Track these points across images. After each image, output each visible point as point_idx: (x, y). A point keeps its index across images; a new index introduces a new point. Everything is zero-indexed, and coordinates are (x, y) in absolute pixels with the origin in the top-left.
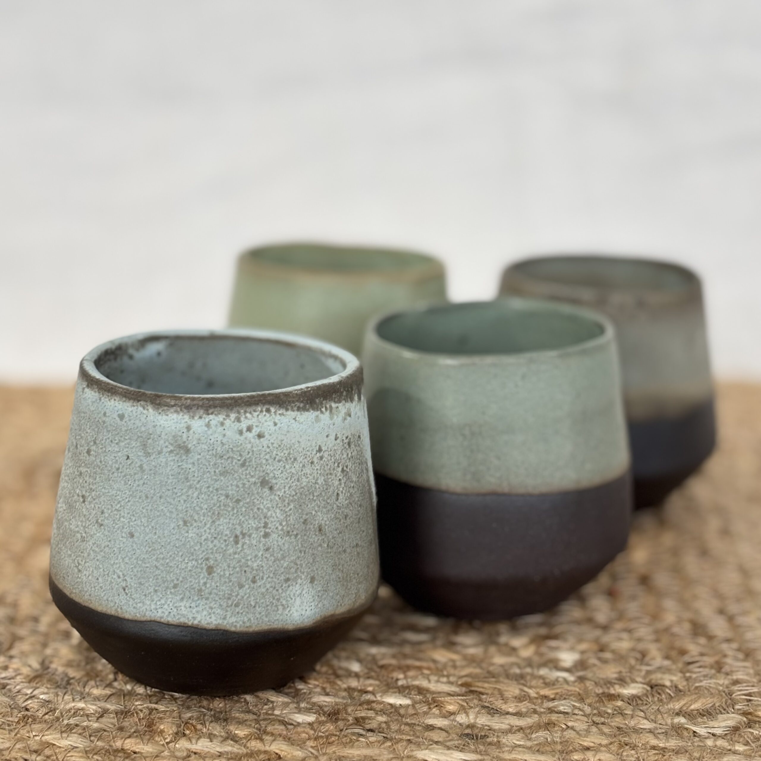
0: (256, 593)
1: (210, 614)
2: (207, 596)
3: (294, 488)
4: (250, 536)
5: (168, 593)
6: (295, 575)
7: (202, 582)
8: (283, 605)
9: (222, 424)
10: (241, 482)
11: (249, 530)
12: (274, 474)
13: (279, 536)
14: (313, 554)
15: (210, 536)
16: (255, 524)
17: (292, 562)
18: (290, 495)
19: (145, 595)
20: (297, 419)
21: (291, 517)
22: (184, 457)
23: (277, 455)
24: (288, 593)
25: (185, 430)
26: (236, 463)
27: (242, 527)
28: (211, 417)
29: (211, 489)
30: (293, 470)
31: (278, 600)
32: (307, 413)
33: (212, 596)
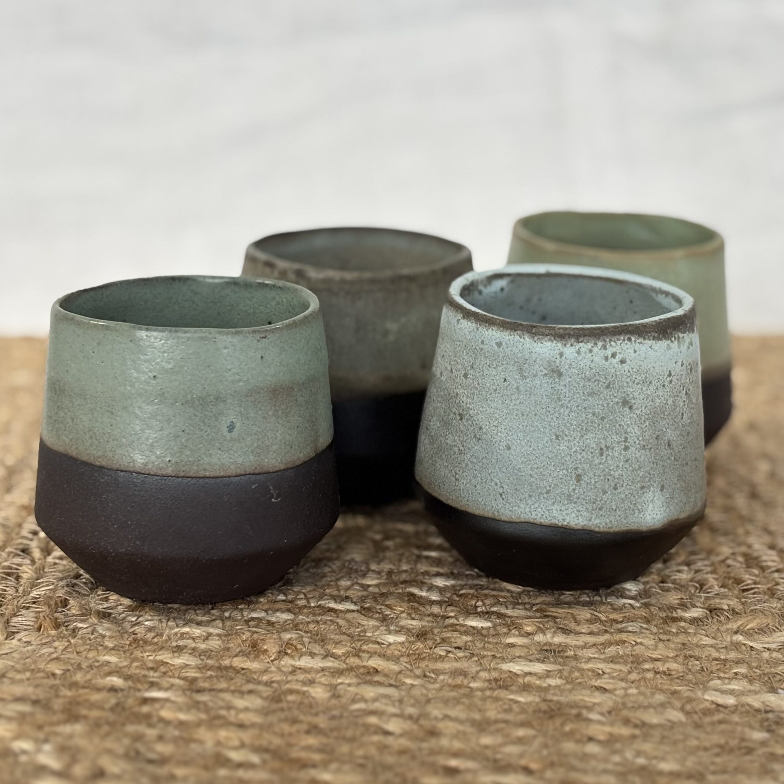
0: (617, 499)
1: (577, 516)
2: (576, 500)
3: (649, 407)
4: (612, 449)
5: (541, 498)
6: (649, 484)
7: (571, 488)
8: (638, 509)
9: (591, 351)
10: (606, 402)
11: (612, 444)
12: (633, 395)
13: (636, 449)
14: (663, 466)
15: (578, 449)
16: (617, 438)
17: (646, 472)
18: (646, 414)
19: (521, 500)
20: (653, 347)
21: (646, 433)
22: (557, 380)
23: (636, 378)
24: (643, 499)
25: (558, 356)
26: (602, 385)
27: (606, 441)
28: (581, 345)
29: (580, 408)
30: (649, 392)
31: (635, 504)
32: (660, 342)
33: (579, 501)
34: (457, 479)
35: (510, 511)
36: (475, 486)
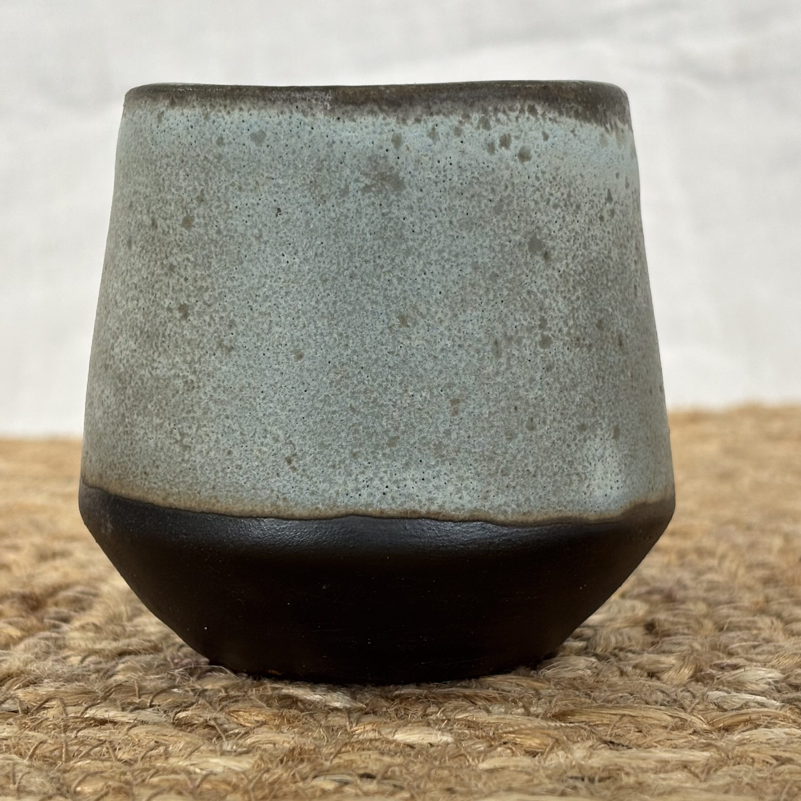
0: (536, 451)
1: (459, 491)
2: (453, 455)
3: (580, 259)
4: (519, 341)
5: (380, 456)
6: (593, 420)
7: (442, 430)
8: (578, 474)
9: (458, 132)
10: (498, 241)
11: (517, 332)
12: (549, 230)
13: (564, 344)
14: (615, 386)
15: (449, 343)
16: (525, 320)
17: (586, 395)
18: (575, 271)
20: (576, 132)
21: (580, 312)
22: (393, 197)
23: (551, 194)
24: (585, 450)
25: (391, 146)
26: (486, 206)
27: (505, 325)
28: (438, 118)
29: (446, 255)
30: (576, 226)
31: (571, 463)
32: (588, 125)
33: (460, 455)
34: (186, 448)
35: (313, 493)
36: (230, 453)
